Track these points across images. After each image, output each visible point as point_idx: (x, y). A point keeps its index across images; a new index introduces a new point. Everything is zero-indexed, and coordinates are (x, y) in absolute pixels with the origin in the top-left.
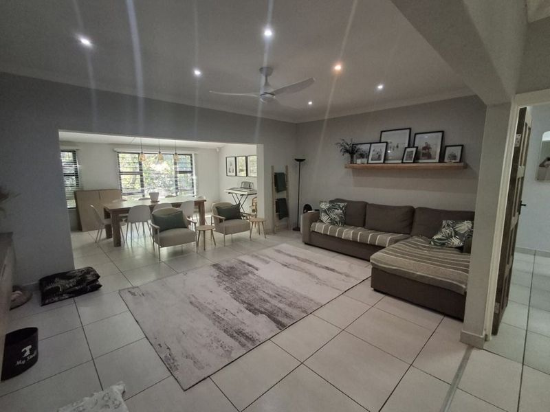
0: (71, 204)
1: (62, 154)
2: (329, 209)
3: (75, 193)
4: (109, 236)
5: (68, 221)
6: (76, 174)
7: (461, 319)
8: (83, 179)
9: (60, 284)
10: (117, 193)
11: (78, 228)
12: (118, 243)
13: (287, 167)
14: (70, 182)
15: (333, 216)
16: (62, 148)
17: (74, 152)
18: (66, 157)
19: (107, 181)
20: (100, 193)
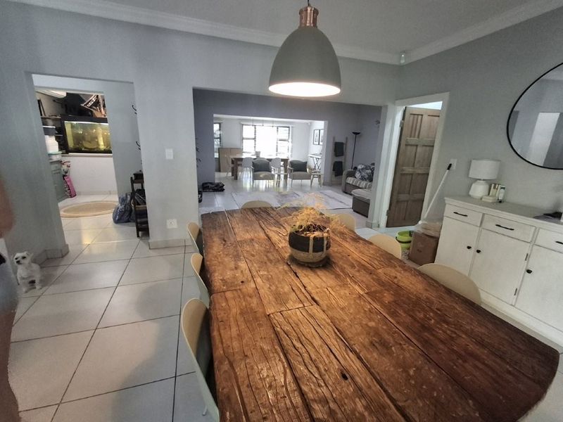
0: (216, 155)
1: (215, 125)
2: (362, 169)
3: (219, 149)
4: (232, 175)
5: (214, 165)
6: (220, 138)
7: (367, 217)
8: (223, 141)
9: (210, 185)
10: (240, 150)
11: (219, 170)
12: (236, 178)
13: (347, 138)
14: (217, 142)
15: (363, 174)
16: (215, 121)
17: (220, 124)
18: (216, 127)
19: (235, 143)
20: (231, 150)
